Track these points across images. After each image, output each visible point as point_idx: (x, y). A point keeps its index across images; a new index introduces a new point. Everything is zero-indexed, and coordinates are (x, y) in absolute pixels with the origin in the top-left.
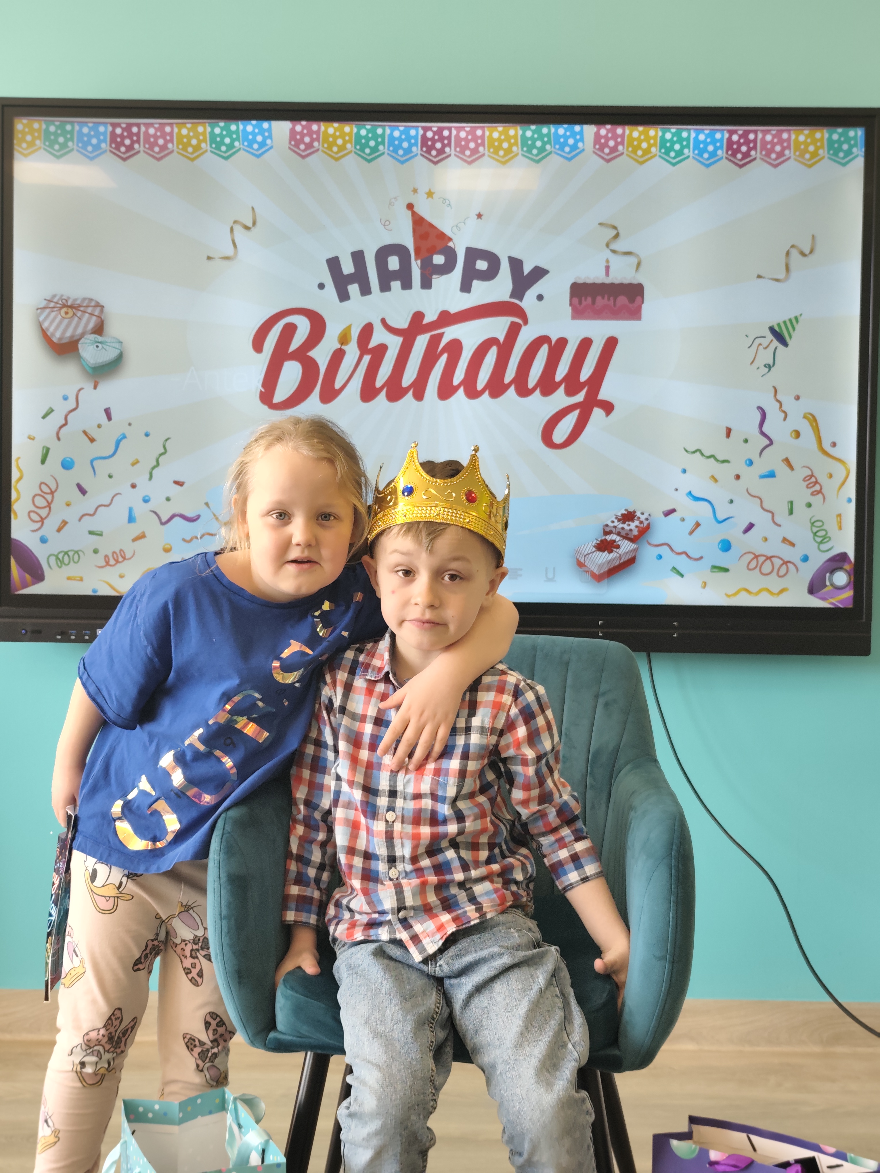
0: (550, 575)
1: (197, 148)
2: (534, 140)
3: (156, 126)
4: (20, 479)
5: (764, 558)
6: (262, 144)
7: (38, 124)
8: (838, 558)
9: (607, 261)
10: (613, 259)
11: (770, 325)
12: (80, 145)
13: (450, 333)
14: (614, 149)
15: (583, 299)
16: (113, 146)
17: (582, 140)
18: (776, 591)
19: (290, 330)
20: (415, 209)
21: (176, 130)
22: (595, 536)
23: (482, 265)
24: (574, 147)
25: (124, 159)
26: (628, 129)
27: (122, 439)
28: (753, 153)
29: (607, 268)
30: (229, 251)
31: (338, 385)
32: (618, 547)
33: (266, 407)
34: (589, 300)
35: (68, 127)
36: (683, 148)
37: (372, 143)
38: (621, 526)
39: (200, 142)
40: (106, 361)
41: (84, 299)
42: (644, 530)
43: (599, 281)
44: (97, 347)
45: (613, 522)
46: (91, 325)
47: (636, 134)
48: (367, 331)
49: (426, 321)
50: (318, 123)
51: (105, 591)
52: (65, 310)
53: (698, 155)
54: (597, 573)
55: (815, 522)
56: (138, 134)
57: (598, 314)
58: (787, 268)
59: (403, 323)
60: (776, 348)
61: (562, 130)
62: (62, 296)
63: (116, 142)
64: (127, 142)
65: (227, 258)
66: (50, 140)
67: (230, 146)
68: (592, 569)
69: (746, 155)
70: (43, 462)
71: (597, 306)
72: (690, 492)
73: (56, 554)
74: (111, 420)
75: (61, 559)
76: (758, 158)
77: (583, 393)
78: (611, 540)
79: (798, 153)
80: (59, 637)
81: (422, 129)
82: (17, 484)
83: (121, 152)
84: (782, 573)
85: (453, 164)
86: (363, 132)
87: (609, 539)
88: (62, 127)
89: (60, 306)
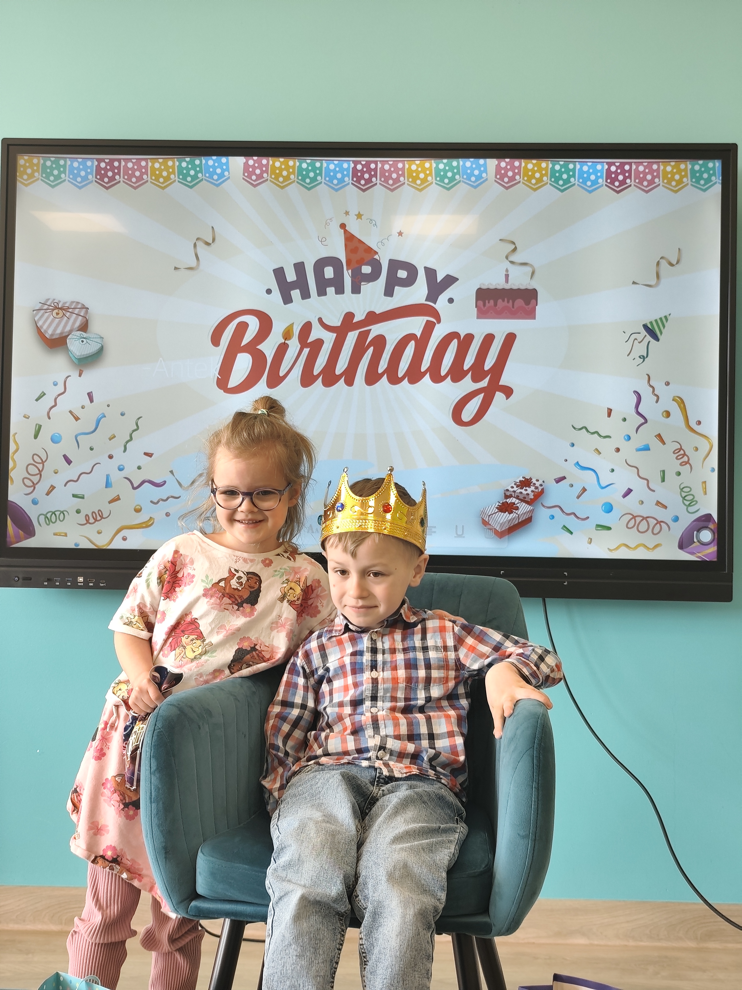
0: (460, 533)
1: (167, 178)
2: (446, 172)
3: (134, 161)
4: (17, 450)
5: (641, 518)
6: (221, 176)
7: (37, 160)
8: (703, 519)
9: (507, 270)
10: (512, 268)
11: (644, 323)
12: (71, 176)
13: (376, 330)
14: (512, 179)
15: (487, 301)
16: (98, 177)
17: (485, 171)
18: (651, 546)
19: (243, 327)
20: (346, 228)
21: (150, 164)
22: (497, 498)
23: (402, 274)
24: (479, 177)
25: (107, 188)
26: (523, 162)
27: (101, 418)
28: (628, 181)
29: (507, 276)
30: (193, 263)
31: (282, 374)
32: (517, 508)
33: (222, 391)
34: (492, 302)
35: (62, 162)
36: (569, 177)
37: (312, 175)
38: (520, 490)
39: (169, 174)
40: (89, 354)
41: (73, 302)
42: (539, 495)
43: (500, 287)
44: (82, 341)
45: (512, 487)
46: (78, 324)
47: (530, 166)
48: (307, 328)
49: (356, 320)
50: (267, 158)
51: (85, 545)
52: (56, 311)
53: (582, 183)
54: (499, 531)
55: (683, 488)
56: (119, 168)
57: (499, 314)
58: (658, 276)
59: (336, 322)
60: (649, 342)
61: (469, 163)
62: (54, 300)
63: (100, 174)
64: (110, 174)
65: (191, 269)
66: (47, 173)
67: (195, 177)
68: (495, 527)
69: (623, 183)
70: (36, 437)
71: (499, 308)
72: (578, 462)
73: (45, 514)
74: (93, 402)
75: (49, 518)
76: (633, 185)
77: (487, 380)
78: (511, 503)
79: (665, 181)
80: (46, 583)
81: (353, 163)
82: (14, 455)
83: (104, 182)
84: (656, 531)
85: (378, 191)
86: (304, 166)
87: (510, 502)
88: (56, 162)
89: (53, 308)
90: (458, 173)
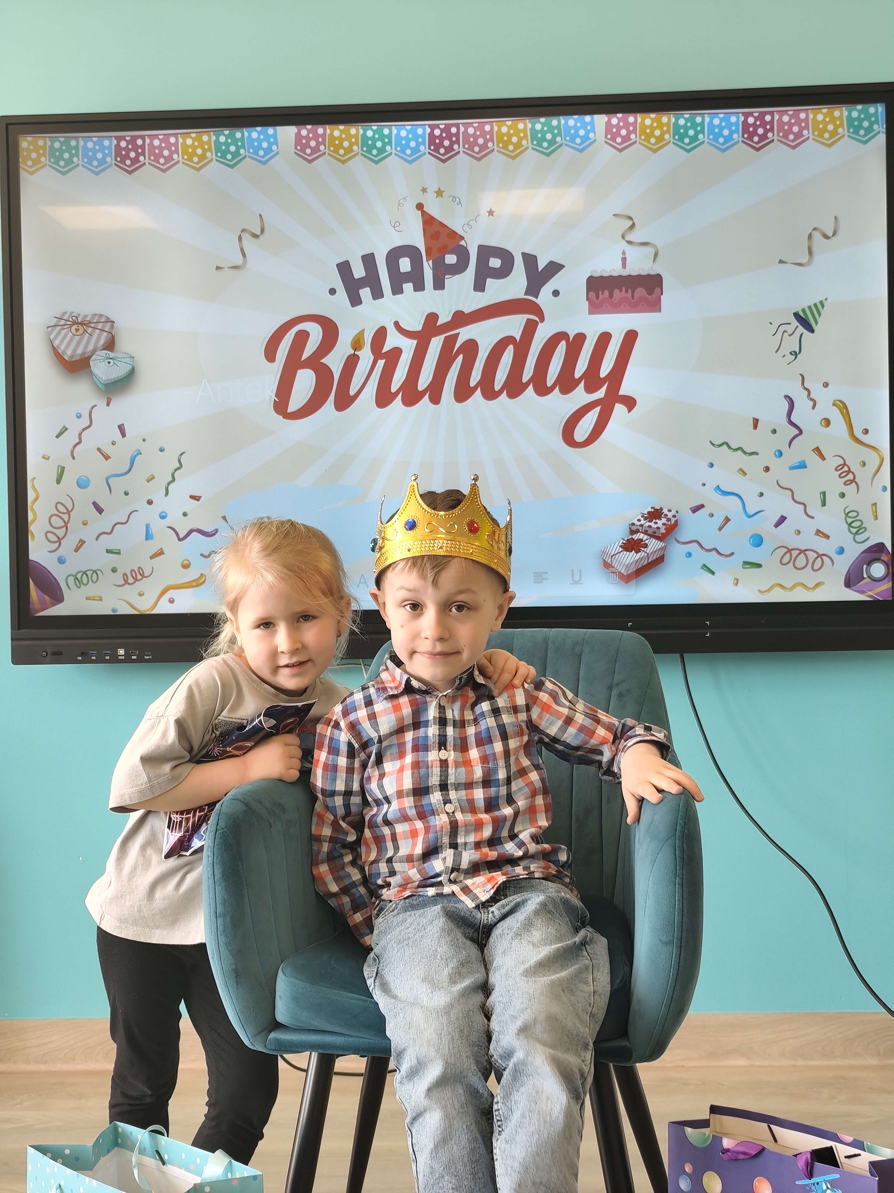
2: (544, 133)
3: (161, 137)
4: (36, 499)
5: (798, 552)
6: (268, 151)
7: (43, 141)
8: (874, 549)
9: (624, 253)
10: (629, 250)
11: (795, 311)
12: (86, 160)
13: (465, 333)
14: (626, 138)
15: (600, 292)
16: (119, 159)
17: (593, 130)
18: (812, 586)
19: (303, 337)
20: (425, 209)
21: (181, 140)
22: (620, 535)
23: (495, 263)
24: (585, 138)
25: (130, 173)
26: (639, 117)
27: (136, 456)
28: (770, 135)
29: (624, 260)
30: (239, 261)
31: (352, 392)
32: (646, 546)
33: (281, 417)
34: (606, 293)
35: (73, 143)
36: (697, 133)
37: (379, 144)
38: (648, 524)
39: (205, 151)
40: (118, 377)
41: (95, 315)
42: (672, 528)
43: (616, 274)
44: (109, 363)
45: (639, 520)
46: (102, 342)
47: (648, 122)
48: (381, 334)
49: (439, 323)
50: (324, 126)
51: (124, 610)
52: (75, 327)
53: (713, 140)
54: (625, 574)
55: (849, 513)
56: (143, 146)
57: (616, 308)
58: (810, 252)
59: (416, 325)
60: (802, 334)
61: (572, 121)
62: (72, 313)
63: (121, 155)
64: (132, 155)
65: (236, 267)
66: (55, 157)
67: (236, 154)
68: (620, 570)
69: (763, 137)
70: (58, 481)
71: (615, 300)
72: (718, 486)
73: (74, 574)
74: (125, 436)
75: (80, 579)
76: (775, 140)
77: (603, 390)
78: (638, 539)
79: (816, 133)
80: (80, 658)
81: (429, 127)
82: (33, 504)
83: (126, 165)
84: (816, 567)
85: (462, 161)
86: (370, 133)
87: (636, 538)
88: (66, 143)
89: (71, 323)
90: (559, 134)
